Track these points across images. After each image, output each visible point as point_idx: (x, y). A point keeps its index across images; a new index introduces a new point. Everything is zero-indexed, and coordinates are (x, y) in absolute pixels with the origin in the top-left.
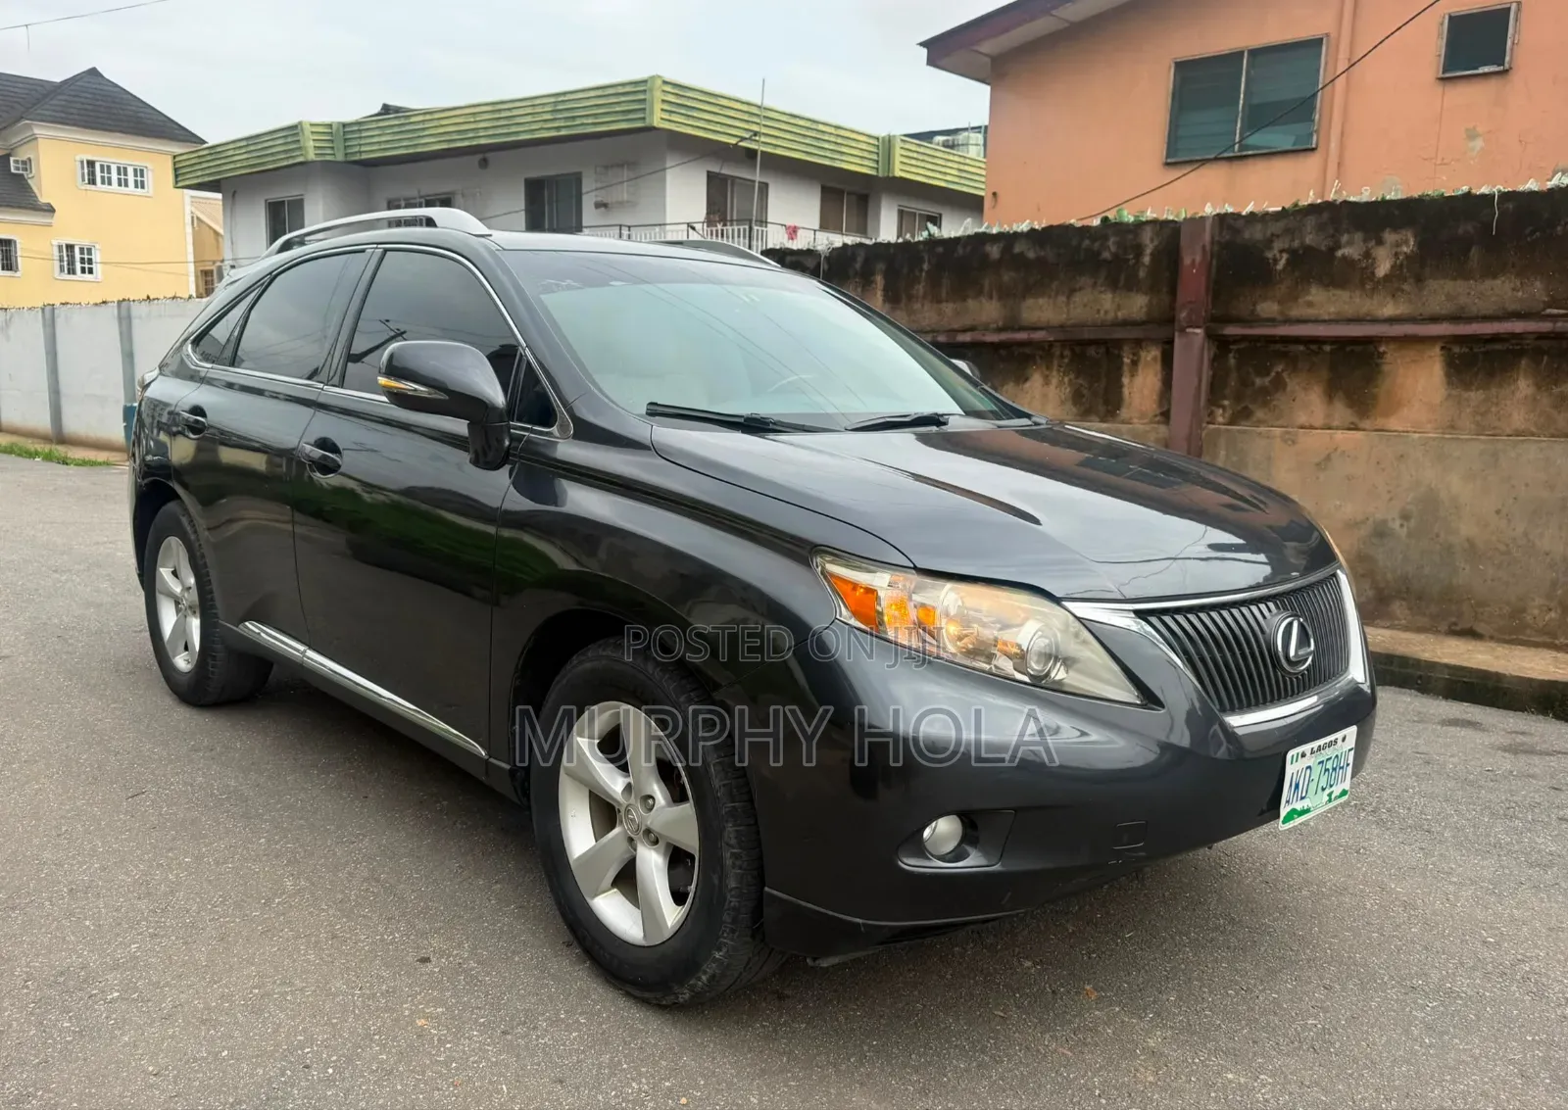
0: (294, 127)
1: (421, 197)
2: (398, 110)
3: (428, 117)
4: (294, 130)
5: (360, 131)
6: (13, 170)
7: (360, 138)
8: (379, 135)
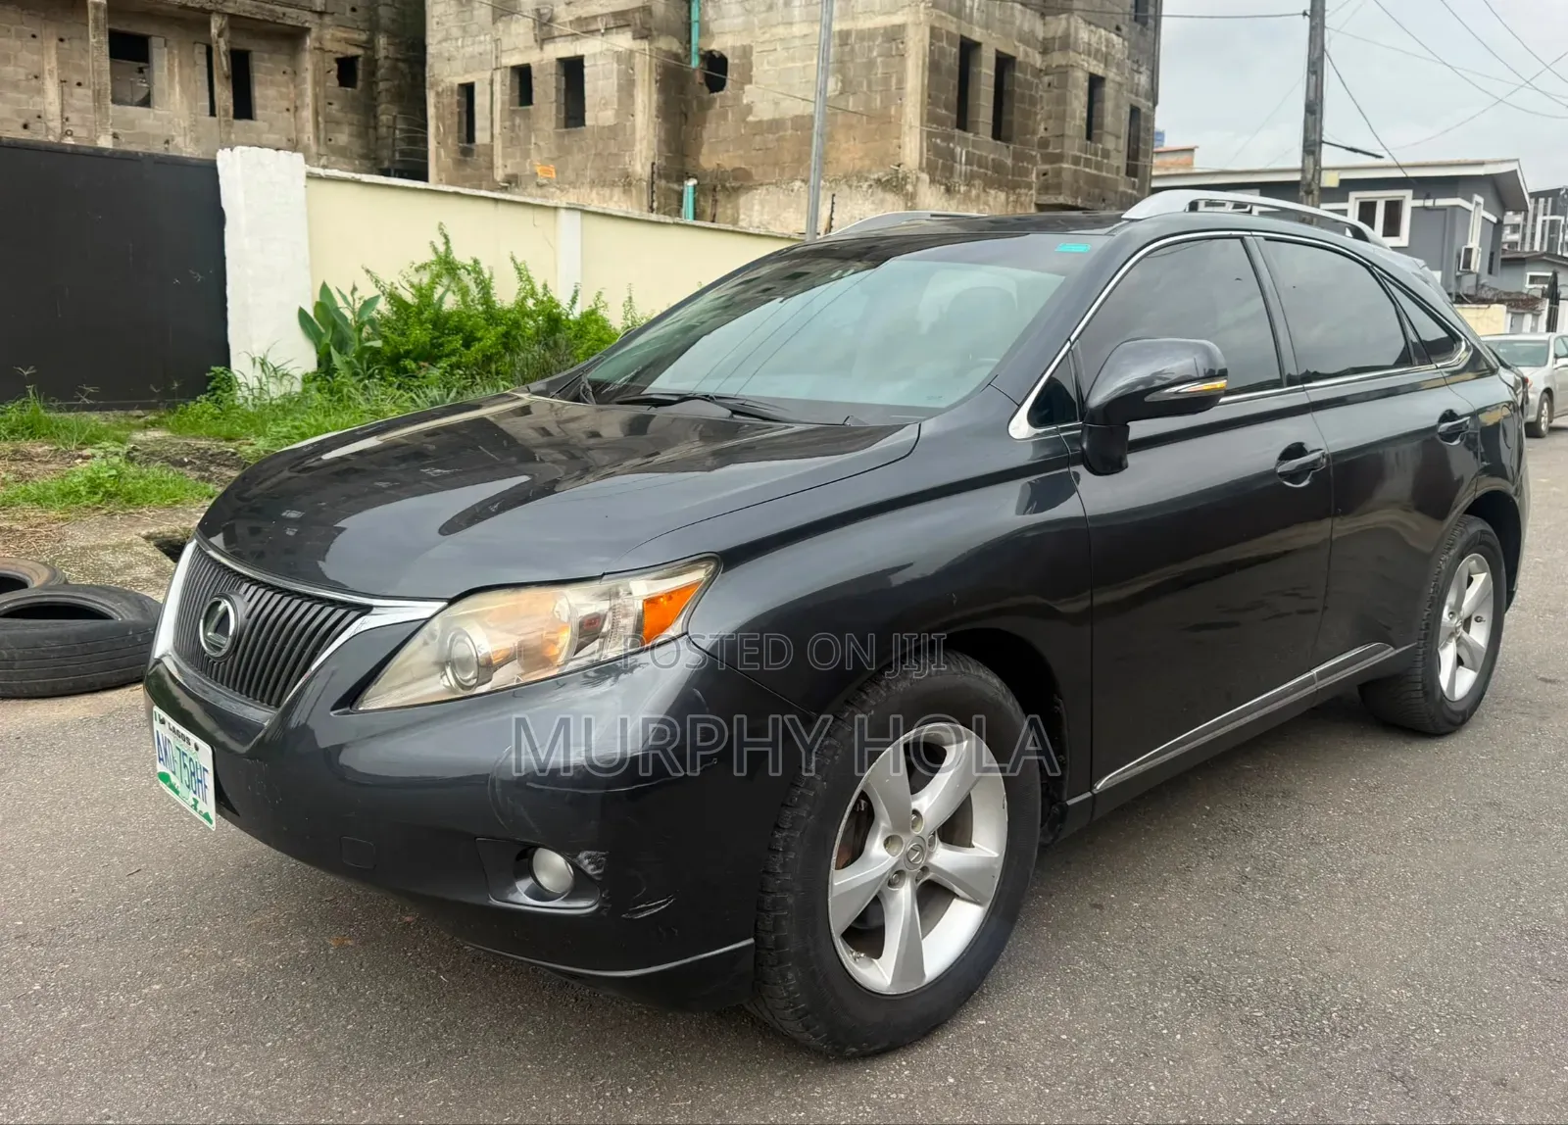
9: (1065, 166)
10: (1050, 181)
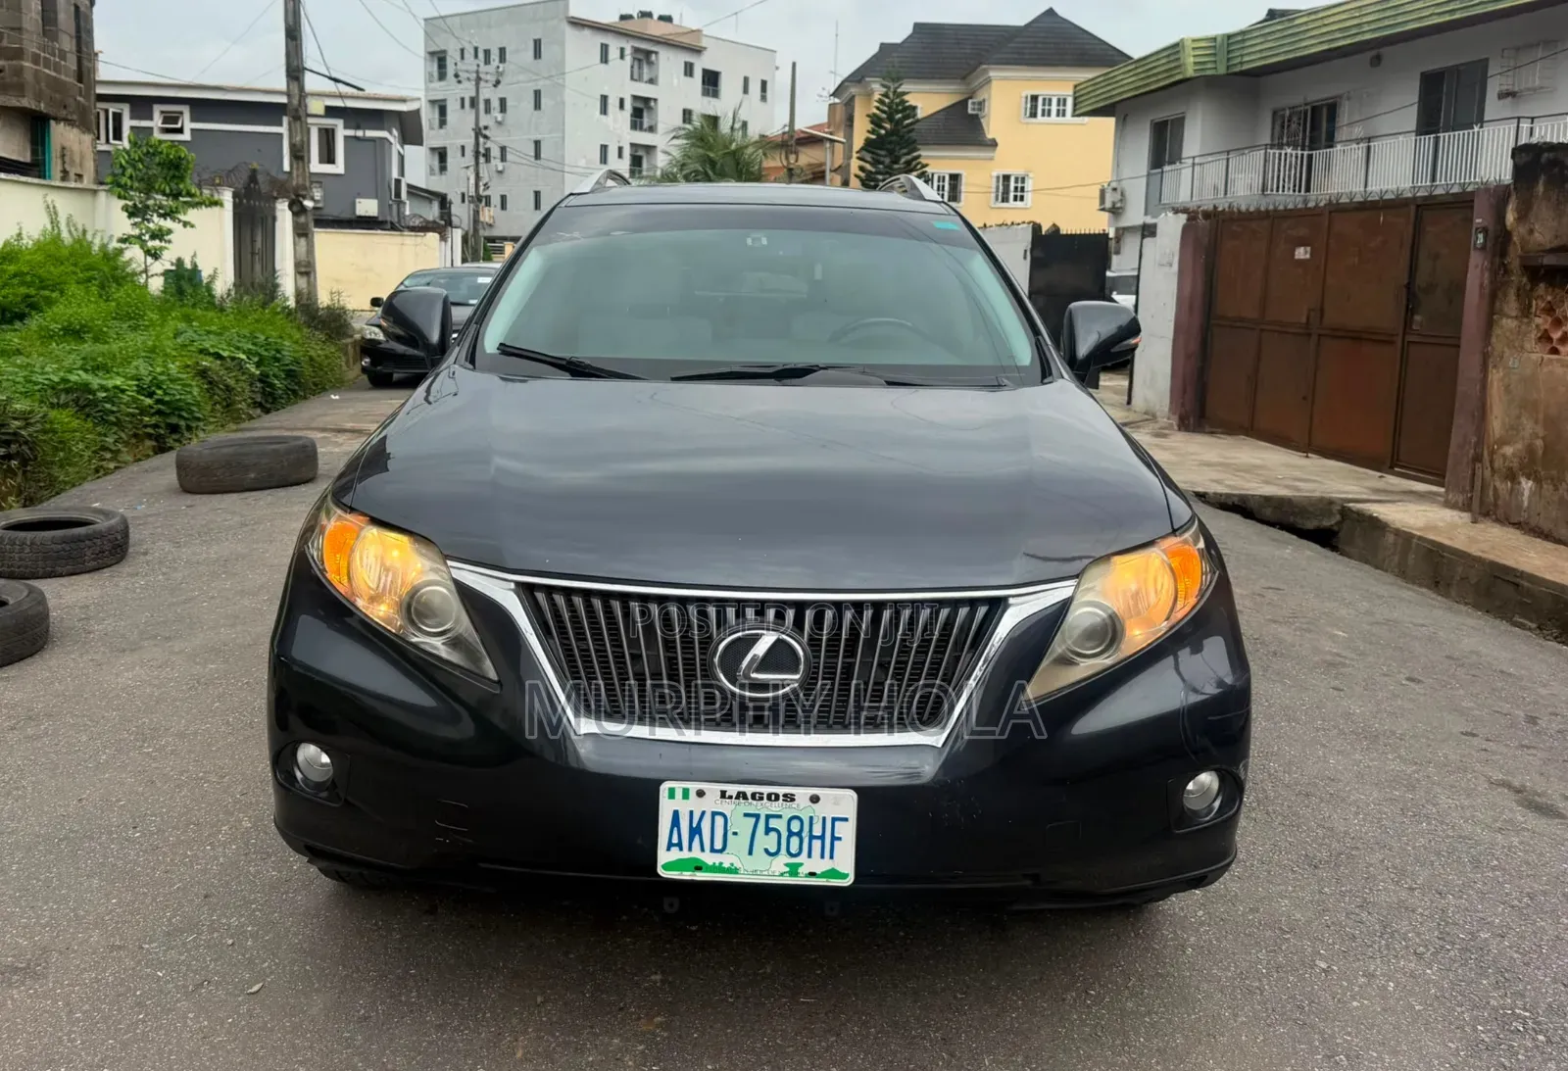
0: (1176, 45)
1: (1306, 104)
2: (1284, 13)
3: (1313, 17)
4: (1176, 48)
5: (1243, 41)
6: (970, 111)
7: (1243, 48)
8: (1261, 43)
9: (26, 64)
10: (8, 80)
